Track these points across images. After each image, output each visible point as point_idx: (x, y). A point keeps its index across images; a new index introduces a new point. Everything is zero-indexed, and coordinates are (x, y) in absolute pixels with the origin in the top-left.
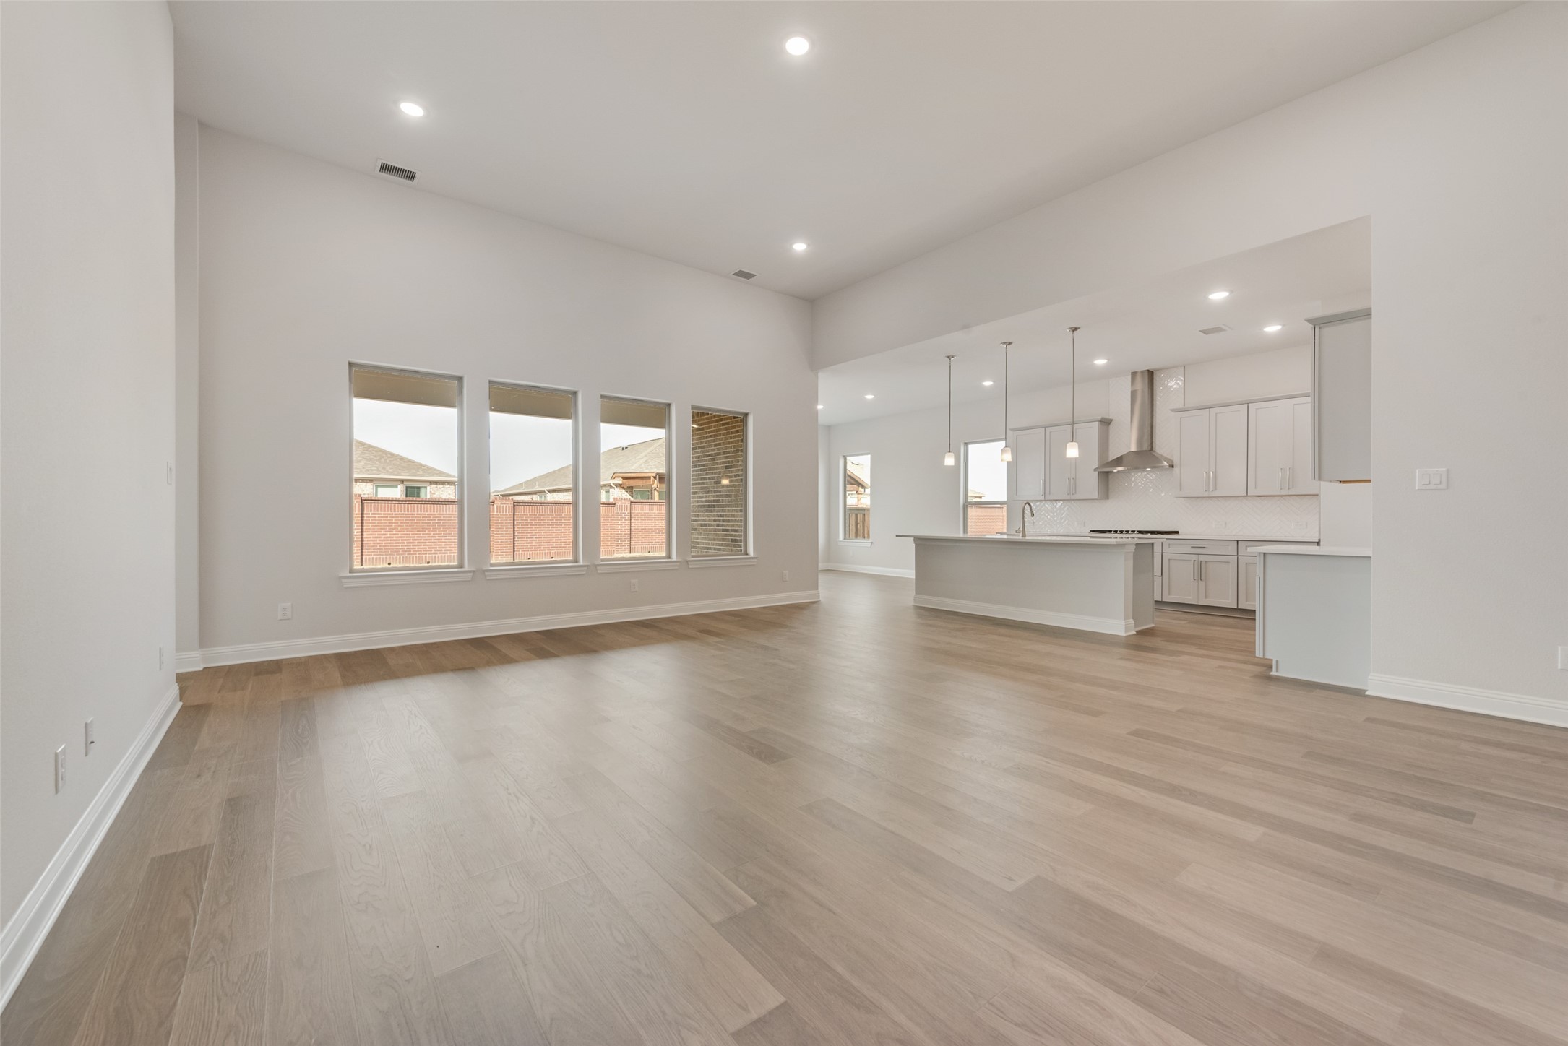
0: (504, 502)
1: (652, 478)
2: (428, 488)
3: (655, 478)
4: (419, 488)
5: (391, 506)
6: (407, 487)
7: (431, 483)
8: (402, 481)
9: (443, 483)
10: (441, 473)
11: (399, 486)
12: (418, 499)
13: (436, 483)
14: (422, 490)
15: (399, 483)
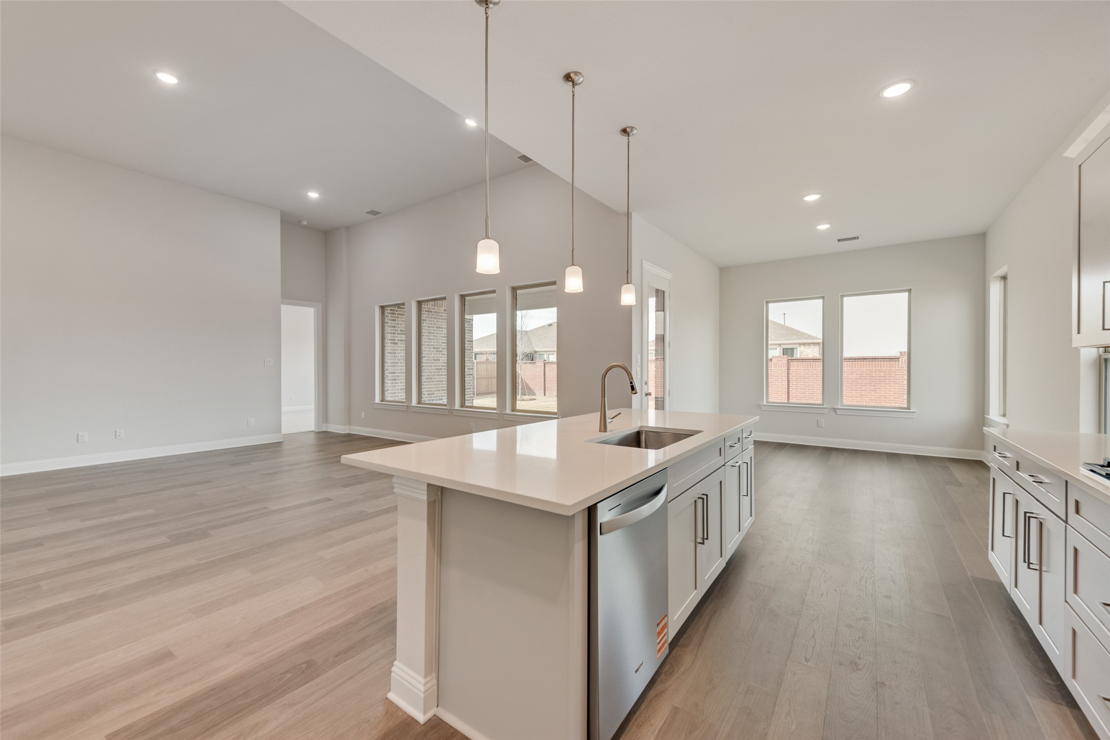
2: (799, 348)
4: (793, 349)
6: (783, 349)
7: (800, 344)
8: (780, 345)
9: (809, 344)
10: (810, 337)
11: (778, 349)
12: (792, 358)
13: (804, 344)
14: (795, 350)
15: (778, 346)
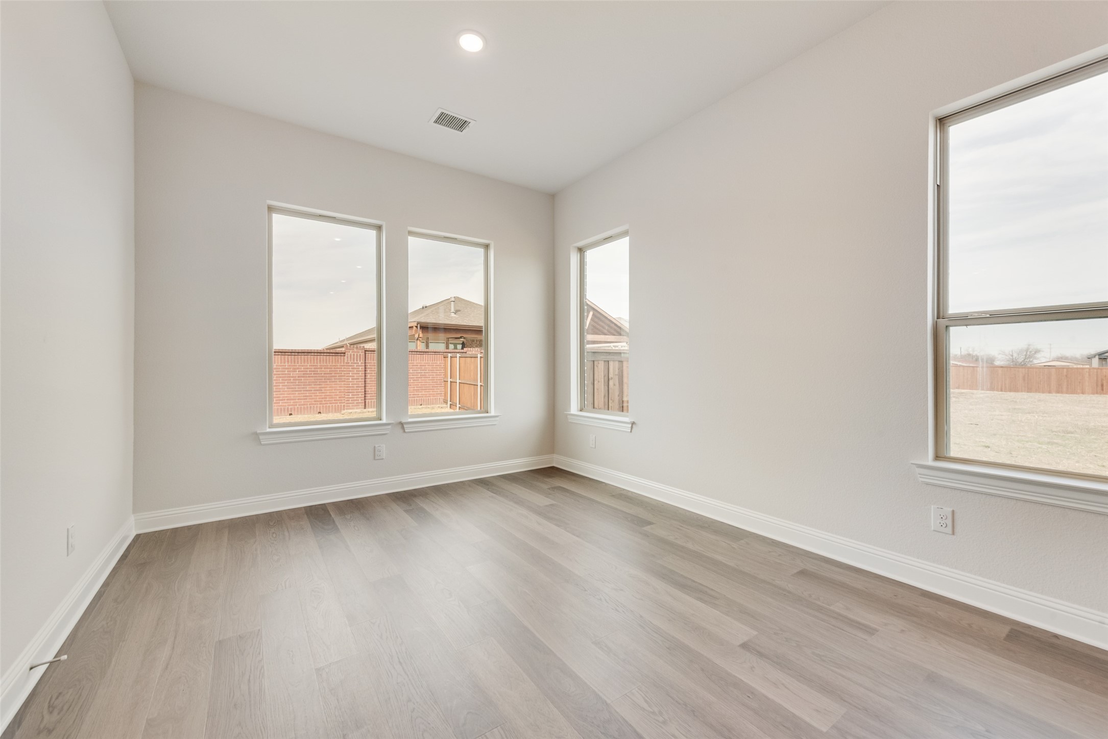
0: (355, 350)
1: (414, 328)
3: (417, 327)
5: (320, 358)
